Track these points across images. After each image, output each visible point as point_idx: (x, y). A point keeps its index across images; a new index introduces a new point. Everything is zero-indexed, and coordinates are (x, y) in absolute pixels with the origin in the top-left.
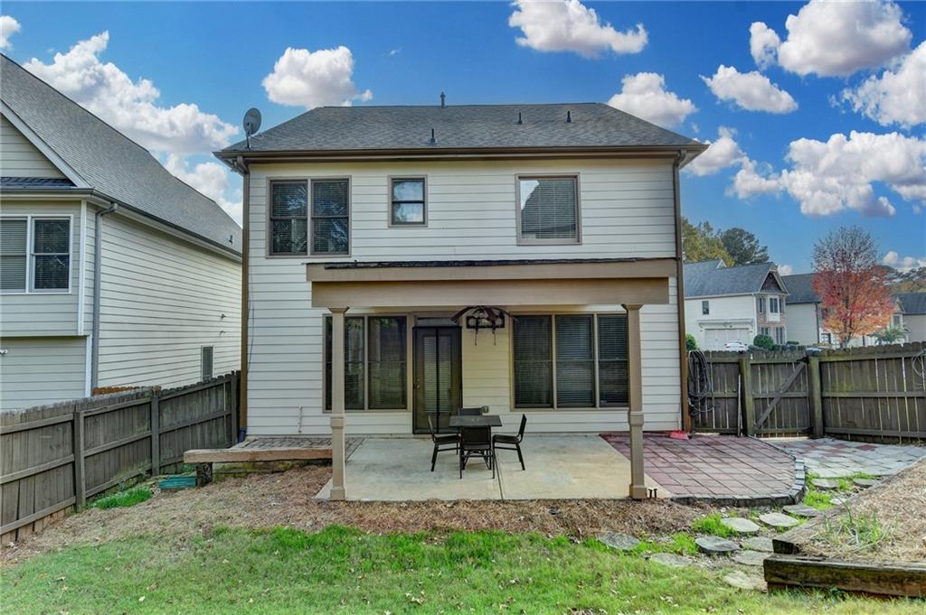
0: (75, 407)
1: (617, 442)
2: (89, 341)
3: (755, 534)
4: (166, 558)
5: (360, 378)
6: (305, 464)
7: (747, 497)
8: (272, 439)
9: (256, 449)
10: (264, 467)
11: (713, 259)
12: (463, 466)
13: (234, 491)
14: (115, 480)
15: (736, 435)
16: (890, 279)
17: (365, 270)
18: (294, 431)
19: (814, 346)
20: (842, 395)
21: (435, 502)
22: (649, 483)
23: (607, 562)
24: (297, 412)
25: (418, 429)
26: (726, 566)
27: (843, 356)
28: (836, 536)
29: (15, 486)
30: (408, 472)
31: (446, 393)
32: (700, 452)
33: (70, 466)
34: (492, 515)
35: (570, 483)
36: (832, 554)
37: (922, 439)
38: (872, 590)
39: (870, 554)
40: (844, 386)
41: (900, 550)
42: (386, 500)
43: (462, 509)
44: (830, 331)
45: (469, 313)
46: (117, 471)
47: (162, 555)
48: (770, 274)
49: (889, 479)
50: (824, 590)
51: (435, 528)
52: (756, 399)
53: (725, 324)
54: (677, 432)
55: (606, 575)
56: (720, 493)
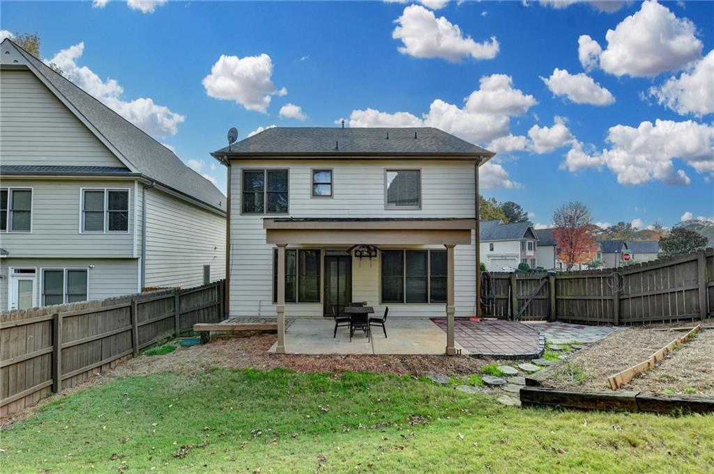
0: (132, 298)
1: (441, 323)
2: (140, 261)
3: (516, 375)
4: (183, 384)
5: (294, 284)
6: (262, 333)
7: (511, 354)
8: (243, 318)
9: (235, 324)
10: (239, 334)
11: (496, 219)
12: (352, 335)
13: (222, 347)
14: (155, 340)
15: (507, 320)
16: (596, 232)
17: (297, 223)
18: (256, 314)
19: (552, 270)
20: (567, 298)
21: (336, 355)
22: (457, 346)
23: (432, 389)
24: (258, 303)
25: (327, 313)
26: (499, 393)
27: (568, 276)
28: (560, 377)
29: (100, 342)
30: (320, 338)
31: (342, 294)
32: (486, 329)
33: (130, 332)
34: (368, 363)
35: (413, 345)
36: (558, 386)
37: (610, 323)
38: (579, 406)
39: (579, 387)
40: (568, 293)
41: (595, 384)
42: (308, 353)
43: (351, 359)
44: (561, 261)
45: (357, 248)
46: (156, 335)
47: (182, 382)
48: (529, 228)
49: (591, 345)
50: (553, 407)
51: (335, 370)
52: (518, 300)
53: (502, 257)
54: (473, 317)
55: (431, 396)
56: (497, 352)
